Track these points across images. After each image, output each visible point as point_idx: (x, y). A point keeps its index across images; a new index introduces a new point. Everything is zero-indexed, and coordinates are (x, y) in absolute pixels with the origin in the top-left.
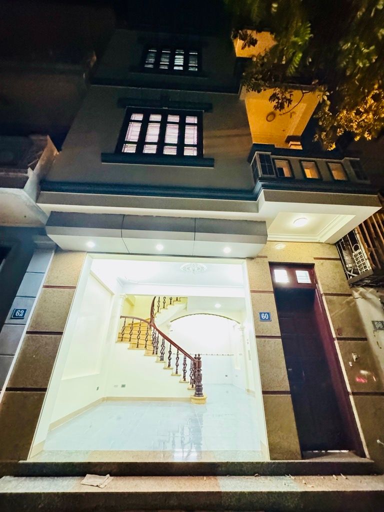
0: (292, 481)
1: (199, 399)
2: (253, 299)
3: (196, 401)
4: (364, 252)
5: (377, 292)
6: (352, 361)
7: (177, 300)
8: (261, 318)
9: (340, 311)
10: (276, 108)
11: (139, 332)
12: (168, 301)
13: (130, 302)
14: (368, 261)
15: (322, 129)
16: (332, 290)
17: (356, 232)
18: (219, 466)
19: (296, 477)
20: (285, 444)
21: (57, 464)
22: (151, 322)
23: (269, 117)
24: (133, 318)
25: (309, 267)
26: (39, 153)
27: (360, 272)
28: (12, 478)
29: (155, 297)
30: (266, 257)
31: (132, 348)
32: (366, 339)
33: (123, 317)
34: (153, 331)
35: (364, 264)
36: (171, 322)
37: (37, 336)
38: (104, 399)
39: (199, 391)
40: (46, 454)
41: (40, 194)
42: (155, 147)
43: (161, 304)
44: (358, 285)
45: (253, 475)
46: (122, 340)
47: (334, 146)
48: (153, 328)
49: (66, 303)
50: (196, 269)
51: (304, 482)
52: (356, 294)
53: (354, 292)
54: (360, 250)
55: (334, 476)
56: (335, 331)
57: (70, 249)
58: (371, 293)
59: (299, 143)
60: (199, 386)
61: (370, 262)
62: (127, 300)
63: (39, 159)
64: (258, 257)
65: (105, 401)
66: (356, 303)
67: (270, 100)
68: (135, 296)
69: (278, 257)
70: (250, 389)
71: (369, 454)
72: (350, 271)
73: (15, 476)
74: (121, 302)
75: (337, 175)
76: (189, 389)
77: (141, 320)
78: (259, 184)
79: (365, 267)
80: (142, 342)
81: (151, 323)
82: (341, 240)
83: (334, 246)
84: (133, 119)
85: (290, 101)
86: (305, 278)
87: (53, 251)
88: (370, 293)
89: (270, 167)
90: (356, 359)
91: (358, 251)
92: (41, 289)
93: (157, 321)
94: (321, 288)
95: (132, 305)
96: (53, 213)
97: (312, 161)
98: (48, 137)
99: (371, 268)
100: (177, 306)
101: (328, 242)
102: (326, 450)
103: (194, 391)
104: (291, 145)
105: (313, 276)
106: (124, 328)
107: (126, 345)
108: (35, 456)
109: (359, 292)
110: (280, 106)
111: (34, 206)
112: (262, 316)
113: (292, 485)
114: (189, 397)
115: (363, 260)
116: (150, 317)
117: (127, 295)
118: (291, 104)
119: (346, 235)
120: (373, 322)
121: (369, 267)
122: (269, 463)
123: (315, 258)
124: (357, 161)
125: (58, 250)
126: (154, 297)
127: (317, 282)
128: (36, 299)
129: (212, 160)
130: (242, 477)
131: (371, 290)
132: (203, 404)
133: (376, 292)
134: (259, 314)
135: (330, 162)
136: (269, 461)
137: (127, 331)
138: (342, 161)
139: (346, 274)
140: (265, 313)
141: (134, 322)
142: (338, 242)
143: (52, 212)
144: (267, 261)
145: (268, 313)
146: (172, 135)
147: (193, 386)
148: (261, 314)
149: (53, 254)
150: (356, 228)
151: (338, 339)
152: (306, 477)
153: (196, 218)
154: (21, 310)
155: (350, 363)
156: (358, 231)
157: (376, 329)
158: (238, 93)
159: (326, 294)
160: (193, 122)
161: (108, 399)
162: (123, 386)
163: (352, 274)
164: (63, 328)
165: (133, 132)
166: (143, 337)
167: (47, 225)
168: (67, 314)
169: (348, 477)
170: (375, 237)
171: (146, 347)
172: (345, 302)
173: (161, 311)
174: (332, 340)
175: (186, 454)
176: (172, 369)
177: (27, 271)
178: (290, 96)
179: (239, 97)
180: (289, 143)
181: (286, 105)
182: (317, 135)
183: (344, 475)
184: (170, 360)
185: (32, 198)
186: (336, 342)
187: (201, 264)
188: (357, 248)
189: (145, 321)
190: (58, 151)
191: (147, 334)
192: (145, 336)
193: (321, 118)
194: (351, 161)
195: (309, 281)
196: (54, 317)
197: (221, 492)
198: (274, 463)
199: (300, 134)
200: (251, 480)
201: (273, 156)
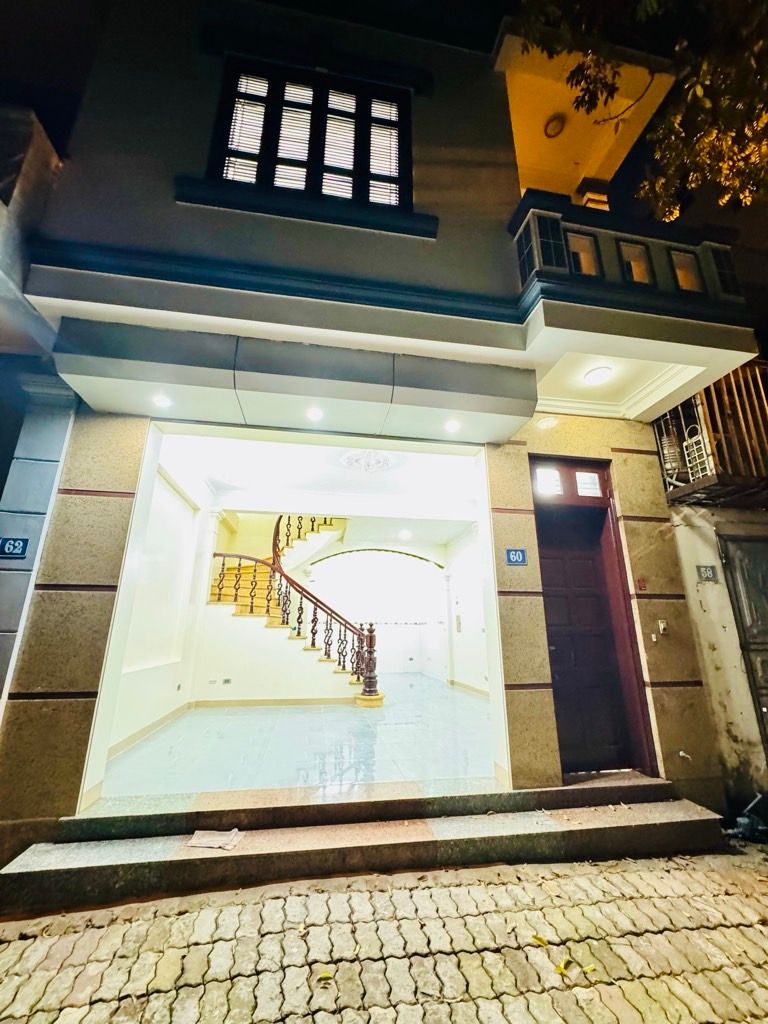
0: (548, 818)
1: (371, 700)
2: (495, 525)
3: (366, 703)
4: (707, 441)
5: (713, 515)
6: (657, 631)
7: (325, 522)
8: (509, 560)
9: (645, 547)
10: (579, 103)
11: (254, 584)
12: (306, 524)
13: (228, 526)
14: (711, 458)
15: (658, 170)
16: (638, 510)
17: (698, 402)
18: (429, 803)
19: (553, 812)
20: (538, 765)
21: (137, 819)
22: (274, 564)
23: (551, 126)
24: (241, 557)
25: (600, 466)
26: (17, 158)
27: (691, 479)
28: (50, 846)
29: (281, 517)
30: (524, 443)
31: (239, 614)
32: (683, 597)
33: (220, 555)
34: (278, 582)
35: (703, 463)
36: (312, 564)
37: (61, 594)
38: (189, 706)
39: (370, 686)
40: (110, 804)
41: (29, 270)
42: (302, 172)
43: (294, 531)
44: (681, 503)
45: (485, 813)
46: (219, 599)
47: (677, 213)
48: (278, 575)
49: (116, 526)
50: (373, 462)
51: (566, 817)
52: (676, 519)
53: (674, 515)
54: (700, 438)
55: (610, 806)
56: (634, 581)
57: (111, 411)
58: (703, 517)
59: (604, 198)
60: (370, 678)
61: (714, 460)
62: (224, 522)
63: (18, 173)
64: (510, 442)
65: (193, 709)
66: (674, 535)
67: (569, 80)
68: (239, 515)
69: (546, 445)
70: (456, 680)
71: (666, 772)
72: (671, 478)
73: (56, 842)
74: (213, 525)
75: (685, 280)
76: (351, 684)
77: (257, 561)
78: (537, 287)
79: (703, 470)
80: (260, 602)
81: (275, 566)
82: (665, 415)
83: (650, 429)
84: (243, 90)
85: (612, 90)
86: (588, 486)
87: (72, 413)
88: (701, 517)
89: (558, 248)
90: (664, 629)
91: (695, 439)
92: (54, 497)
93: (287, 563)
94: (619, 506)
95: (233, 532)
96: (68, 323)
97: (638, 243)
98: (33, 116)
99: (714, 472)
100: (326, 535)
101: (639, 419)
102: (598, 770)
103: (362, 687)
104: (589, 200)
105: (605, 484)
106: (222, 575)
107: (227, 609)
108: (89, 807)
109: (682, 515)
110: (588, 102)
111: (20, 302)
112: (511, 557)
113: (548, 823)
114: (353, 696)
115: (701, 456)
116: (271, 555)
117: (225, 511)
118: (612, 97)
119: (677, 407)
120: (699, 568)
121: (711, 470)
122: (510, 795)
123: (614, 450)
124: (726, 252)
125: (81, 409)
126: (277, 517)
127: (612, 496)
128: (48, 518)
129: (434, 220)
130: (466, 817)
131: (703, 511)
132: (379, 706)
133: (710, 514)
134: (505, 552)
135: (675, 249)
136: (512, 791)
137: (230, 581)
138: (698, 249)
139: (664, 481)
140: (516, 551)
141: (243, 565)
142: (658, 419)
143: (63, 318)
144: (525, 451)
145: (523, 551)
146: (339, 147)
147: (358, 678)
148: (509, 551)
149: (72, 419)
150: (699, 393)
151: (639, 596)
152: (568, 811)
153: (394, 354)
154: (15, 540)
155: (653, 636)
156: (701, 399)
157: (702, 579)
158: (490, 52)
159: (627, 518)
160: (388, 118)
161: (198, 705)
162: (227, 681)
163: (674, 481)
164: (117, 577)
165: (247, 128)
166: (261, 593)
167: (57, 349)
168: (122, 549)
169: (632, 805)
170: (730, 412)
171: (268, 611)
172: (657, 531)
173: (296, 543)
174: (627, 597)
175: (345, 788)
176: (319, 650)
177: (16, 455)
178: (614, 77)
179: (492, 65)
180: (583, 196)
181: (602, 98)
182: (646, 183)
183: (625, 804)
184: (314, 634)
185: (13, 280)
186: (634, 603)
187: (385, 453)
188: (693, 433)
189: (264, 563)
190: (61, 158)
191: (270, 588)
192: (266, 592)
193: (660, 141)
194: (715, 251)
195: (598, 493)
196: (95, 556)
197: (436, 841)
198: (519, 794)
199: (609, 176)
200: (480, 821)
201: (564, 224)
